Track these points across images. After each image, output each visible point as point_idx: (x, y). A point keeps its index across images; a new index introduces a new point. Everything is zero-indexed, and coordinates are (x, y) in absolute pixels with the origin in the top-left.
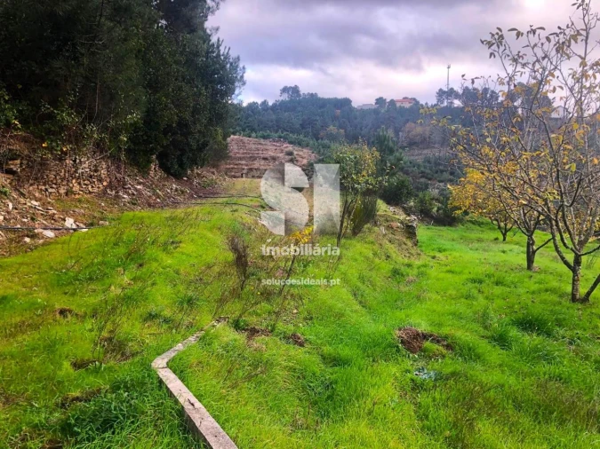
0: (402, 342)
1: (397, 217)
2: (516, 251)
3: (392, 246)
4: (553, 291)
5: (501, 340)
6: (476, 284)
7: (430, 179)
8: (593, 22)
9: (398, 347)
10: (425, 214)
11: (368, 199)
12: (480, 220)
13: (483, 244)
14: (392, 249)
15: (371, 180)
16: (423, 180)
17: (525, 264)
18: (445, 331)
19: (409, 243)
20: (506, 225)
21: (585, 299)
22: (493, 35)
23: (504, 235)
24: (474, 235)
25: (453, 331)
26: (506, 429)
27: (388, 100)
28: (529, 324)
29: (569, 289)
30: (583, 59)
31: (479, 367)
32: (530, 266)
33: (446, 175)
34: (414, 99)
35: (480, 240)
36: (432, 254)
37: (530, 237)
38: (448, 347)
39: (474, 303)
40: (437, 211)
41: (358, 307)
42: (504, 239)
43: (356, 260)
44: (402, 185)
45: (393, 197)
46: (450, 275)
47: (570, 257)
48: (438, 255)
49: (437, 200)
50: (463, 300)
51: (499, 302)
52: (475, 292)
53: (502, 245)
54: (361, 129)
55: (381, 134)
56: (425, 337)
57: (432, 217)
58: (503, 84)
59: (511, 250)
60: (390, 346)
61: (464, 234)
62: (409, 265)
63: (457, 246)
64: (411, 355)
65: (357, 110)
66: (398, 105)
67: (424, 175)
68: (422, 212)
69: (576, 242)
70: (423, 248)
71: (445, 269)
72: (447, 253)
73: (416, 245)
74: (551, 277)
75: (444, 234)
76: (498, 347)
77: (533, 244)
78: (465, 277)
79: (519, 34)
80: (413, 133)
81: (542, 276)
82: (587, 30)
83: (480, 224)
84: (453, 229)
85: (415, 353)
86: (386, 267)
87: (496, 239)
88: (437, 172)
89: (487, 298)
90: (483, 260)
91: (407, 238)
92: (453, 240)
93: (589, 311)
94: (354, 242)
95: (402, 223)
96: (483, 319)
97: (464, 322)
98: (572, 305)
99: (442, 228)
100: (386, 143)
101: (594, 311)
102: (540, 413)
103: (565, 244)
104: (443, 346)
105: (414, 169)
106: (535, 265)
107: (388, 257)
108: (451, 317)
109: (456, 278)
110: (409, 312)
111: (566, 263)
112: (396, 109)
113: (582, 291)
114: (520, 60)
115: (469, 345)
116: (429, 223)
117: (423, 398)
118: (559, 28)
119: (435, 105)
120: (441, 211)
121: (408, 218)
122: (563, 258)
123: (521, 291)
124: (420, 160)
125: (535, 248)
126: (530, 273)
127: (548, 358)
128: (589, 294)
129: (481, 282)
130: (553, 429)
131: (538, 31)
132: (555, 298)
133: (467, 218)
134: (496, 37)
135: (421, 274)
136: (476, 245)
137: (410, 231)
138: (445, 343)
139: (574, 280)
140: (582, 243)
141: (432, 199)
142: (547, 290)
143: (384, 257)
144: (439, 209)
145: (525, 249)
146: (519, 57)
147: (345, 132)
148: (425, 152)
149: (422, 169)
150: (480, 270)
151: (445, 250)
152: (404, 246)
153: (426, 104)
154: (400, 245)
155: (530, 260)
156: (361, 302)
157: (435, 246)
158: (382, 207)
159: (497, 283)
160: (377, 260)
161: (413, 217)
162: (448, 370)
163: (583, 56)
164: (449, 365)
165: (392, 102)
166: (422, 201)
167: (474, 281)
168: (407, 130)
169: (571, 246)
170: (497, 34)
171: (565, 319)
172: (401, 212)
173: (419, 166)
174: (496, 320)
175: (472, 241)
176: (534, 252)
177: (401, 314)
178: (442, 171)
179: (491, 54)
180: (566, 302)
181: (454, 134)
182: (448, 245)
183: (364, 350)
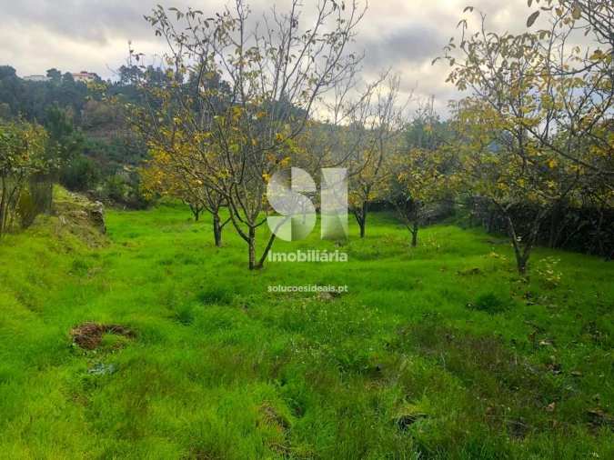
0: (77, 341)
1: (80, 204)
2: (207, 229)
3: (75, 237)
4: (234, 262)
5: (184, 318)
6: (165, 266)
7: (120, 162)
8: (245, 13)
9: (72, 346)
10: (115, 199)
11: (41, 185)
12: (173, 202)
13: (177, 226)
14: (75, 241)
15: (38, 162)
16: (112, 163)
17: (214, 240)
18: (127, 319)
19: (96, 232)
20: (197, 205)
21: (260, 265)
22: (156, 13)
23: (197, 215)
24: (168, 218)
25: (135, 318)
26: (179, 402)
27: (63, 73)
28: (212, 297)
29: (247, 258)
30: (240, 47)
31: (158, 347)
32: (217, 243)
33: (137, 158)
34: (95, 74)
35: (173, 222)
36: (123, 241)
37: (216, 214)
38: (131, 334)
39: (161, 285)
40: (129, 195)
41: (26, 312)
42: (197, 219)
43: (23, 258)
44: (86, 168)
45: (76, 183)
46: (139, 262)
47: (246, 230)
48: (129, 241)
49: (129, 184)
50: (150, 284)
51: (187, 280)
52: (163, 273)
53: (193, 225)
54: (32, 103)
55: (54, 110)
56: (105, 329)
57: (123, 202)
58: (172, 64)
59: (202, 229)
60: (62, 348)
61: (159, 217)
62: (96, 256)
63: (149, 230)
64: (88, 353)
65: (24, 82)
66: (76, 79)
67: (112, 157)
68: (111, 196)
69: (250, 216)
70: (114, 236)
71: (135, 254)
72: (140, 238)
73: (104, 233)
74: (234, 250)
75: (136, 218)
76: (181, 325)
77: (218, 221)
78: (154, 260)
79: (179, 15)
80: (98, 111)
81: (228, 250)
82: (241, 20)
83: (174, 206)
84: (147, 212)
85: (93, 349)
86: (66, 261)
87: (189, 219)
88: (127, 154)
89: (174, 278)
90: (175, 242)
91: (94, 226)
92: (147, 224)
93: (263, 275)
94: (21, 237)
95: (86, 210)
96: (168, 301)
97: (148, 306)
98: (250, 272)
99: (135, 212)
100: (61, 121)
101: (266, 275)
102: (212, 377)
103: (240, 218)
104: (126, 335)
105: (101, 151)
106: (222, 240)
107: (69, 249)
108: (134, 303)
109: (146, 263)
110: (88, 306)
111: (243, 236)
112: (74, 83)
113: (258, 258)
114: (184, 41)
115: (151, 328)
116: (121, 209)
117: (96, 396)
118: (218, 15)
119: (119, 83)
120: (133, 196)
121: (93, 205)
122: (240, 232)
123: (208, 266)
124: (107, 142)
125: (220, 224)
126: (217, 248)
127: (225, 324)
128: (262, 260)
129: (169, 263)
130: (222, 389)
131: (197, 15)
132: (236, 269)
133: (160, 200)
134: (159, 14)
135: (108, 264)
136: (169, 227)
137: (96, 218)
138: (128, 331)
139: (250, 250)
140: (254, 216)
141: (123, 183)
142: (230, 262)
143: (64, 251)
144: (130, 193)
145: (212, 226)
146: (183, 38)
147: (11, 106)
148: (112, 133)
149: (111, 151)
150: (170, 252)
151: (137, 235)
152: (90, 236)
153: (109, 80)
154: (85, 235)
155: (217, 237)
156: (29, 306)
157: (127, 233)
158: (60, 193)
159: (186, 263)
160: (54, 255)
161: (99, 203)
162: (126, 359)
163: (240, 44)
164: (130, 352)
165: (68, 75)
166: (111, 186)
167: (163, 263)
168: (90, 107)
169: (245, 220)
170: (160, 11)
171: (242, 286)
172: (84, 198)
173: (106, 148)
174: (180, 299)
175: (165, 223)
176: (220, 229)
177: (78, 311)
178: (132, 153)
179: (157, 32)
180: (246, 270)
181: (128, 112)
182: (140, 229)
183: (28, 359)
